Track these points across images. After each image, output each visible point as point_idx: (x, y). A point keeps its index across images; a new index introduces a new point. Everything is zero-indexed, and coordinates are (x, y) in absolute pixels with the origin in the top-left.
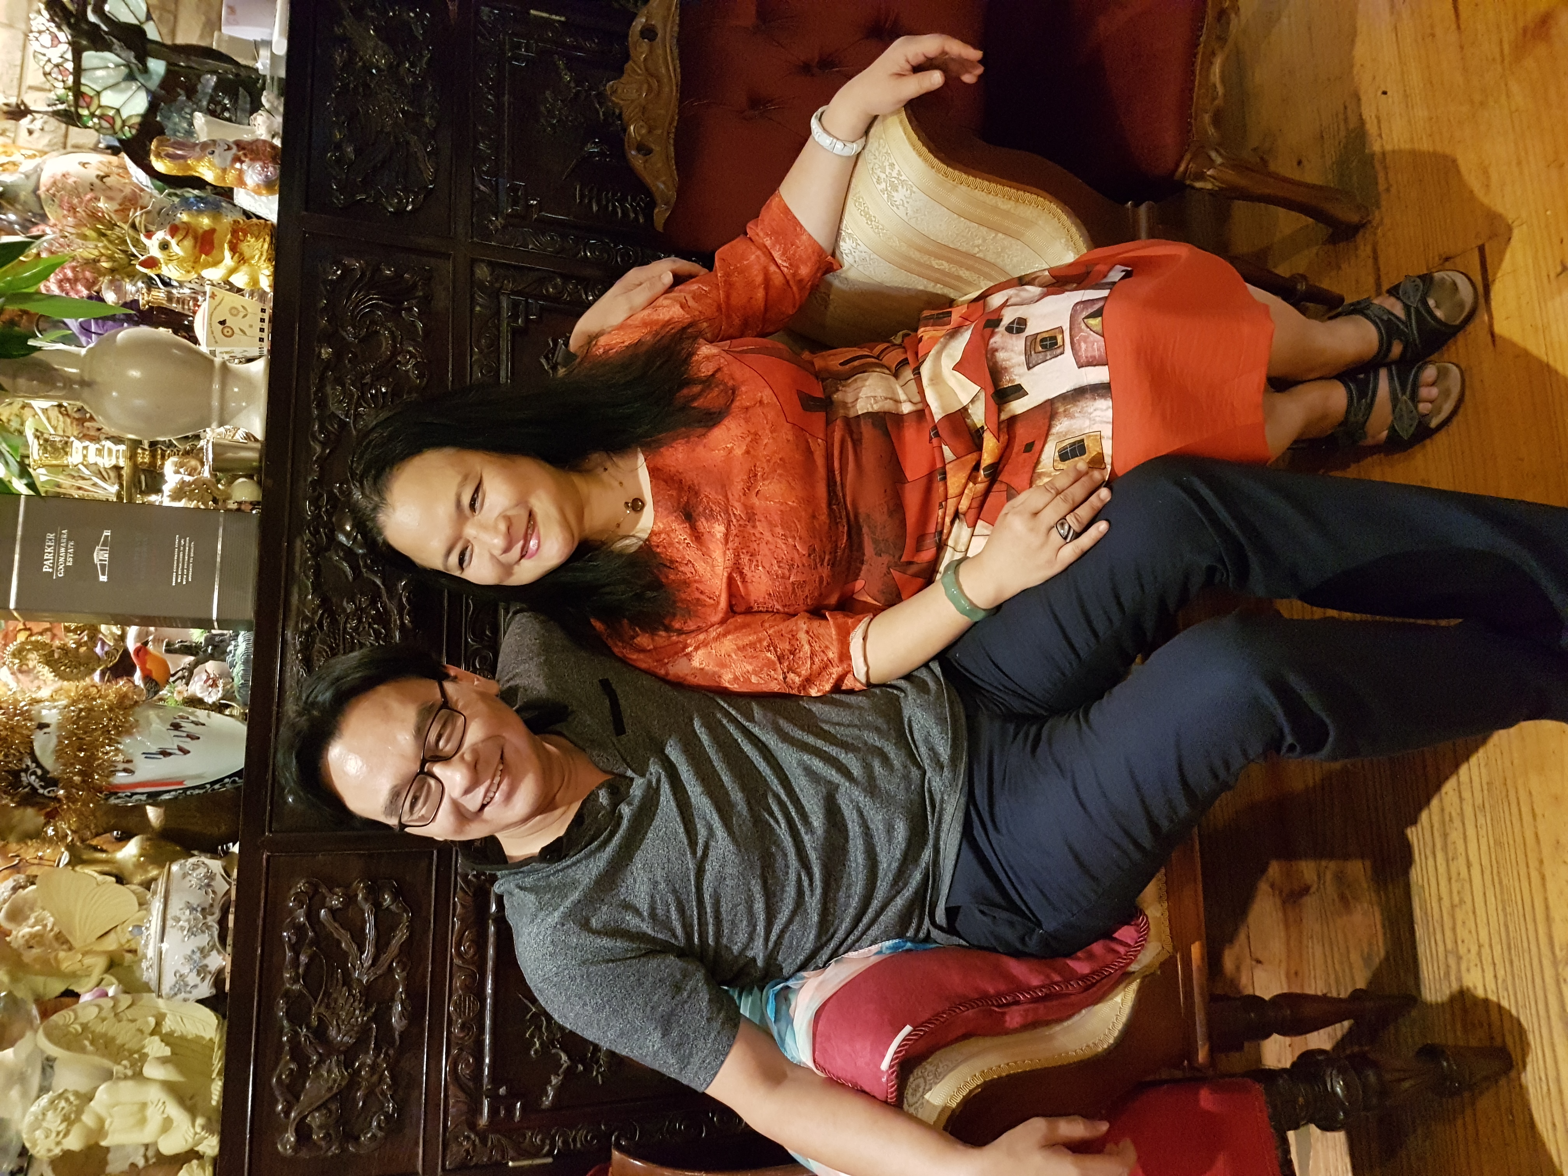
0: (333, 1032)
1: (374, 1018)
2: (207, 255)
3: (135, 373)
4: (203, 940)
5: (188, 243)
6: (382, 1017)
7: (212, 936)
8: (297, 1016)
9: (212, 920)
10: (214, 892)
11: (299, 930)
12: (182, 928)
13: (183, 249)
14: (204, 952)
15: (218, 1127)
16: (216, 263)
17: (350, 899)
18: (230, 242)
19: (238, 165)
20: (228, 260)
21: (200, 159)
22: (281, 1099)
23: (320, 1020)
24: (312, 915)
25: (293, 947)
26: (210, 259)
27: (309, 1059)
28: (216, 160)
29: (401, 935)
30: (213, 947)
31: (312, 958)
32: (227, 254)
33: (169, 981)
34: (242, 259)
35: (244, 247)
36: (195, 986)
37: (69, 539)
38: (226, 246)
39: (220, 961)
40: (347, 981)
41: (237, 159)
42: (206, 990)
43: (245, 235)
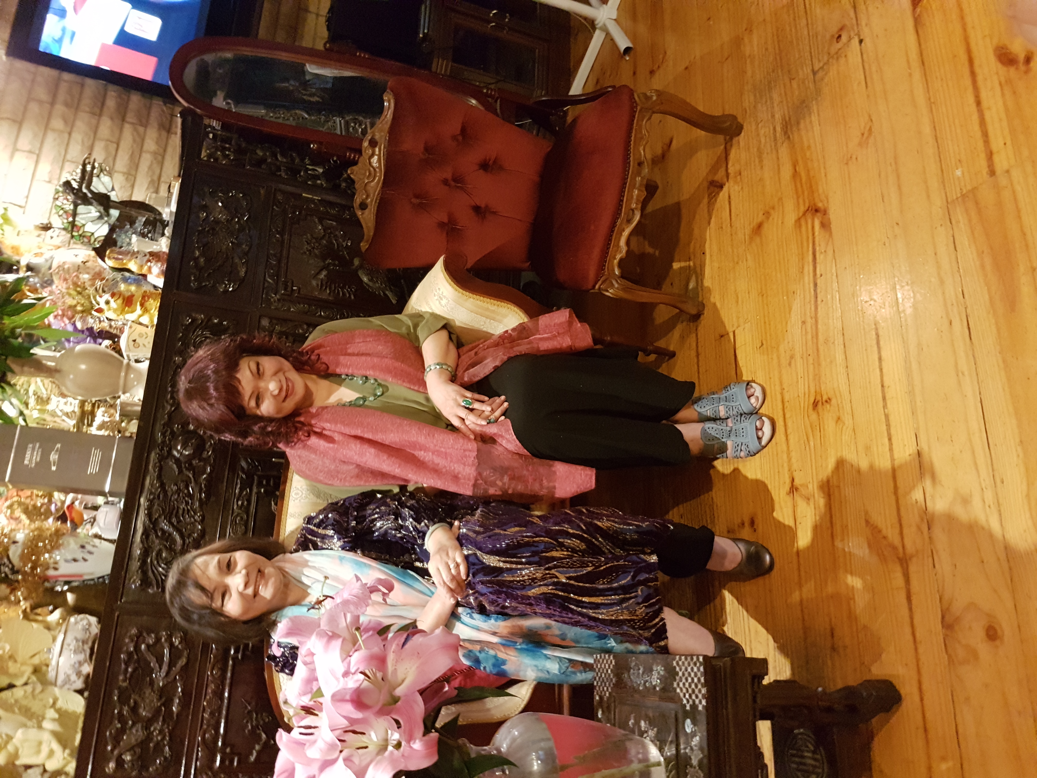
0: (141, 710)
1: (163, 704)
2: (129, 307)
3: (83, 367)
4: (81, 657)
5: (120, 301)
6: (168, 703)
7: (85, 655)
8: (123, 700)
9: (87, 648)
10: (90, 633)
11: (130, 654)
12: (71, 650)
13: (117, 304)
14: (80, 664)
15: (76, 755)
16: (132, 312)
17: (158, 640)
18: (141, 302)
19: (149, 264)
20: (139, 310)
21: (130, 260)
22: (110, 743)
23: (135, 702)
24: (137, 647)
25: (126, 664)
26: (130, 310)
27: (127, 723)
28: (138, 261)
29: (182, 661)
30: (85, 661)
31: (135, 670)
32: (139, 307)
33: (61, 678)
34: (146, 310)
35: (147, 304)
36: (74, 682)
37: (39, 448)
38: (138, 304)
39: (88, 669)
40: (152, 683)
41: (149, 261)
42: (79, 684)
43: (149, 299)
